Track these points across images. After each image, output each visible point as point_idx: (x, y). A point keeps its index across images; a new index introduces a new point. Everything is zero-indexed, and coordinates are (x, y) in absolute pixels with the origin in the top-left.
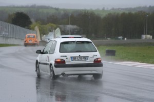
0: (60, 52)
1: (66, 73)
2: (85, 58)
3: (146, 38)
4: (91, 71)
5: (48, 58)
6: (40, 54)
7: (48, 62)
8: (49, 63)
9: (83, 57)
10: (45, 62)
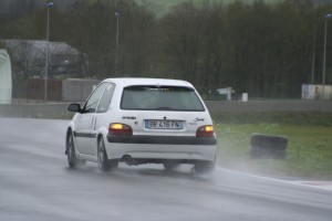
0: (121, 108)
1: (134, 155)
2: (178, 123)
3: (317, 97)
4: (190, 153)
5: (94, 121)
6: (77, 114)
7: (93, 132)
8: (97, 132)
9: (173, 121)
10: (88, 131)
